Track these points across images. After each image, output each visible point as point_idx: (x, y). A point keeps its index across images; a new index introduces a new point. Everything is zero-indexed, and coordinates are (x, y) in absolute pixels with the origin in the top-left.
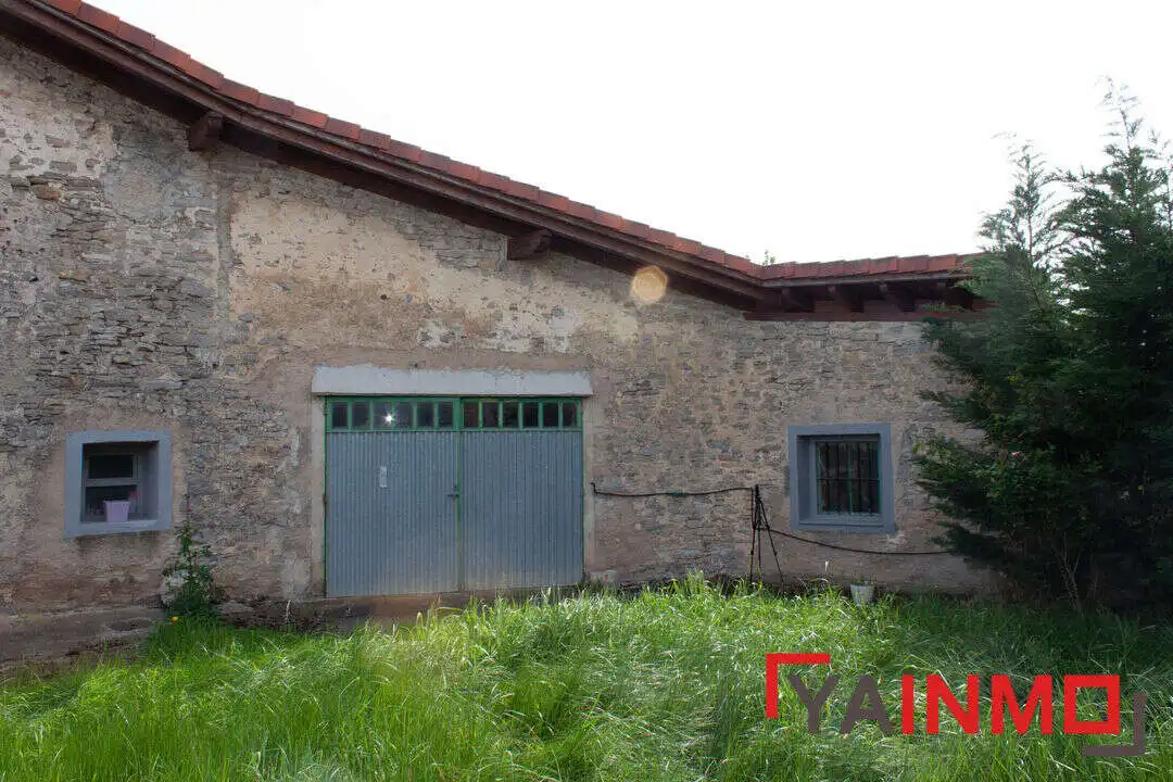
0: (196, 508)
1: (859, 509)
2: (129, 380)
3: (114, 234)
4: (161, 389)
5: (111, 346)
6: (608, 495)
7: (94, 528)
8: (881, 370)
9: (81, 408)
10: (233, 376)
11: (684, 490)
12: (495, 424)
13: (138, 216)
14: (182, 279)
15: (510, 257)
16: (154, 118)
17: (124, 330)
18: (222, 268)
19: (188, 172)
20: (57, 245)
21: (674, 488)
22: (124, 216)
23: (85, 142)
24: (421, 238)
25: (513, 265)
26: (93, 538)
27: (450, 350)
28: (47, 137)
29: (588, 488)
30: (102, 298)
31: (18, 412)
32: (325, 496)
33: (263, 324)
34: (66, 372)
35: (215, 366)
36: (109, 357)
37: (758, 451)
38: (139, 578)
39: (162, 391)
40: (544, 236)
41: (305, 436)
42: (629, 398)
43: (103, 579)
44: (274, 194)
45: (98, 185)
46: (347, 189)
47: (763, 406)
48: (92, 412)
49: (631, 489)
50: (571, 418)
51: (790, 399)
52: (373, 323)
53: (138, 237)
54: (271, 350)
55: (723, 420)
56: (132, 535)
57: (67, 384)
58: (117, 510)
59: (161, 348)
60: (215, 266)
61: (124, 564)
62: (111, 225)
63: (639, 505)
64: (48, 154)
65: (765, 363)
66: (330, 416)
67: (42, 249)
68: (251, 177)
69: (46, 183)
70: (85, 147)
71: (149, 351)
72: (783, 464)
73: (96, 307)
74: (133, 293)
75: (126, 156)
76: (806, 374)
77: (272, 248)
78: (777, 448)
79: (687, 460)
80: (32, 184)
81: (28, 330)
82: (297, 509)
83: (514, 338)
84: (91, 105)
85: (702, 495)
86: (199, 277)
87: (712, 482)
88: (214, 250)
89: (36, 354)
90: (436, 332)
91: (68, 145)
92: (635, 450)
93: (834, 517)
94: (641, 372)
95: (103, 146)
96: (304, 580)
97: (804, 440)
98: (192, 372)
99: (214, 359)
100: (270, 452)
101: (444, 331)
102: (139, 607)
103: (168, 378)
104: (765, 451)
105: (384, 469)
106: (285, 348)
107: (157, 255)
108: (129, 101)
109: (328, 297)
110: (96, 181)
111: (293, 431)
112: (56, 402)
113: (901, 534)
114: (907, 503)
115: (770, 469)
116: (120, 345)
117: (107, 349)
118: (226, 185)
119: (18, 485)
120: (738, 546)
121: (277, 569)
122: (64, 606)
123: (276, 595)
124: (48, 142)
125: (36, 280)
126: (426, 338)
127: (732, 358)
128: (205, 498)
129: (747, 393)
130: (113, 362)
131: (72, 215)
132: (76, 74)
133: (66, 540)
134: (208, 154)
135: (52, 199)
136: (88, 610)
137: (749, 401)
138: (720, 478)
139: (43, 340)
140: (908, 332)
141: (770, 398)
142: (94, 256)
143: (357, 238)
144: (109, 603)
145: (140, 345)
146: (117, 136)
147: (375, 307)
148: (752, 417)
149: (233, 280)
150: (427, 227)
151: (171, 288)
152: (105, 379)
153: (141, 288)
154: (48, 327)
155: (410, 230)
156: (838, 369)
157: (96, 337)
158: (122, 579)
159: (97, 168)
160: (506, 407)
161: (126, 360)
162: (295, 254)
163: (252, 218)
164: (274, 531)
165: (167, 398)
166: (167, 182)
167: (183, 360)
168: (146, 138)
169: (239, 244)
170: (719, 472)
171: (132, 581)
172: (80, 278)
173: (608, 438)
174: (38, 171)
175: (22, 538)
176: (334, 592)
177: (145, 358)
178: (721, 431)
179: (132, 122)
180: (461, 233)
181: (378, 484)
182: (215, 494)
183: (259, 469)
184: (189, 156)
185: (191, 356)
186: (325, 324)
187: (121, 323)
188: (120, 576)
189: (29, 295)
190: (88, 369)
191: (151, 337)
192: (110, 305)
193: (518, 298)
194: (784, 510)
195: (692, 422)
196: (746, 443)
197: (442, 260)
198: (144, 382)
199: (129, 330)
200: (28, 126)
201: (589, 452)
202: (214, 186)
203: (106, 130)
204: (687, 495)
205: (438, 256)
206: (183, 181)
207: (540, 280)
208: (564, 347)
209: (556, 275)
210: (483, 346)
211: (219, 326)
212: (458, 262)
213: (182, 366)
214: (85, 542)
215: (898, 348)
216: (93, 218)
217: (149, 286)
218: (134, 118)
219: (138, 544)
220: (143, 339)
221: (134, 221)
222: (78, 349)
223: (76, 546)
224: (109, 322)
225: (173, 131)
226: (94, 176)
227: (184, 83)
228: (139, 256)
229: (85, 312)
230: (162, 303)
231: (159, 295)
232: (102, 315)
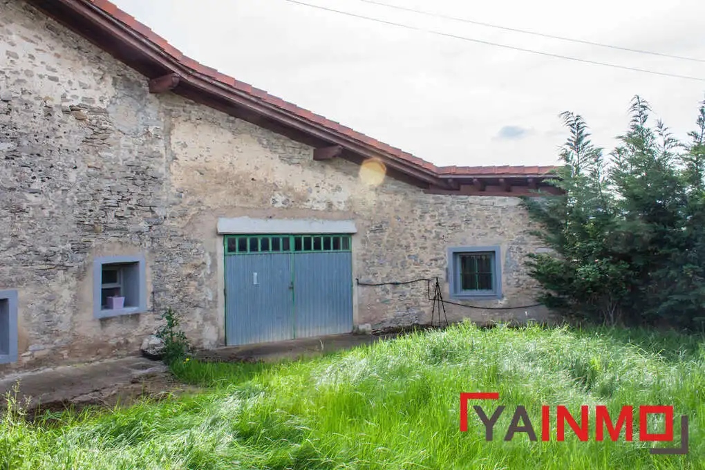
0: (158, 300)
1: (482, 288)
2: (124, 227)
3: (115, 141)
4: (140, 232)
6: (364, 285)
7: (107, 313)
8: (495, 220)
9: (101, 243)
10: (175, 224)
11: (398, 281)
12: (310, 249)
13: (126, 131)
14: (148, 168)
15: (315, 158)
16: (132, 74)
17: (120, 197)
18: (167, 161)
19: (150, 106)
20: (86, 147)
21: (393, 281)
22: (119, 130)
23: (99, 86)
24: (271, 147)
25: (316, 163)
26: (107, 319)
27: (287, 208)
28: (80, 82)
29: (355, 282)
30: (109, 179)
31: (69, 246)
32: (225, 290)
33: (190, 194)
34: (92, 222)
35: (165, 218)
36: (113, 213)
37: (432, 260)
38: (130, 340)
39: (139, 233)
40: (340, 149)
41: (213, 255)
42: (372, 234)
43: (112, 342)
44: (193, 119)
45: (105, 112)
46: (232, 118)
47: (434, 238)
48: (105, 245)
49: (374, 281)
50: (347, 246)
51: (448, 234)
52: (247, 193)
53: (126, 143)
54: (194, 209)
55: (415, 245)
56: (127, 316)
57: (93, 229)
58: (118, 301)
59: (139, 207)
60: (164, 160)
61: (123, 333)
62: (113, 135)
63: (378, 289)
64: (80, 93)
65: (435, 216)
66: (226, 247)
67: (79, 150)
68: (181, 109)
69: (79, 110)
70: (99, 89)
71: (132, 209)
72: (445, 267)
73: (106, 184)
74: (125, 176)
75: (119, 96)
76: (458, 222)
77: (193, 151)
78: (442, 259)
79: (399, 265)
80: (72, 110)
81: (72, 198)
82: (210, 298)
83: (318, 202)
84: (101, 65)
85: (405, 283)
86: (156, 166)
87: (410, 276)
88: (163, 151)
89: (77, 212)
90: (280, 199)
91: (90, 87)
92: (376, 261)
93: (469, 292)
94: (377, 222)
95: (108, 89)
96: (215, 338)
97: (455, 254)
98: (154, 221)
99: (164, 214)
100: (196, 267)
101: (284, 198)
102: (131, 357)
103: (143, 225)
104: (436, 260)
105: (256, 274)
106: (202, 208)
107: (136, 154)
108: (119, 62)
109: (223, 179)
110: (105, 109)
111: (207, 254)
112: (87, 240)
113: (505, 299)
114: (508, 284)
115: (438, 269)
116: (118, 206)
117: (114, 208)
118: (168, 113)
119: (69, 289)
120: (422, 309)
121: (200, 332)
122: (94, 359)
123: (200, 346)
124: (81, 86)
125: (76, 168)
126: (275, 202)
127: (419, 213)
128: (162, 294)
129: (426, 231)
130: (116, 216)
131: (93, 129)
132: (93, 46)
133: (94, 320)
134: (158, 95)
135: (82, 120)
136: (106, 361)
137: (427, 235)
138: (413, 274)
139: (80, 203)
140: (512, 201)
141: (438, 235)
142: (103, 154)
143: (238, 146)
144: (117, 356)
145: (129, 206)
146: (114, 84)
147: (249, 185)
148: (428, 244)
149: (172, 168)
150: (274, 141)
151: (143, 173)
152: (112, 226)
153: (128, 173)
154: (82, 196)
155: (265, 143)
156: (474, 219)
157: (107, 201)
158: (122, 342)
159: (105, 102)
160: (315, 239)
161: (122, 215)
162: (206, 154)
163: (181, 132)
164: (198, 311)
165: (142, 237)
166: (139, 111)
167: (150, 215)
168: (129, 84)
169: (176, 148)
170: (413, 271)
171: (127, 342)
172: (98, 167)
173: (364, 255)
174: (75, 103)
175: (71, 320)
176: (230, 344)
177: (131, 214)
178: (414, 251)
179: (122, 75)
180: (290, 144)
181: (253, 282)
182: (166, 291)
183: (189, 276)
184: (149, 96)
185: (153, 212)
186: (222, 194)
187: (119, 193)
188: (121, 340)
189: (73, 176)
190: (103, 220)
191: (134, 202)
192: (114, 182)
193: (319, 181)
194: (446, 289)
195: (401, 246)
196: (426, 256)
197: (282, 159)
198: (130, 227)
199: (123, 197)
200: (70, 76)
201: (355, 262)
202: (162, 114)
203: (109, 80)
204: (400, 283)
205: (280, 157)
206: (148, 110)
207: (330, 171)
208: (342, 207)
209: (337, 169)
210: (303, 206)
211: (166, 194)
212: (288, 160)
213: (149, 218)
214: (104, 321)
215: (503, 209)
216: (103, 131)
217: (132, 172)
218: (122, 73)
219: (130, 321)
220: (130, 202)
221: (124, 134)
222: (98, 208)
223: (98, 324)
224: (113, 193)
225: (141, 81)
226: (104, 107)
227: (162, 56)
228: (127, 155)
229: (101, 186)
230: (139, 182)
231: (137, 177)
232: (109, 189)
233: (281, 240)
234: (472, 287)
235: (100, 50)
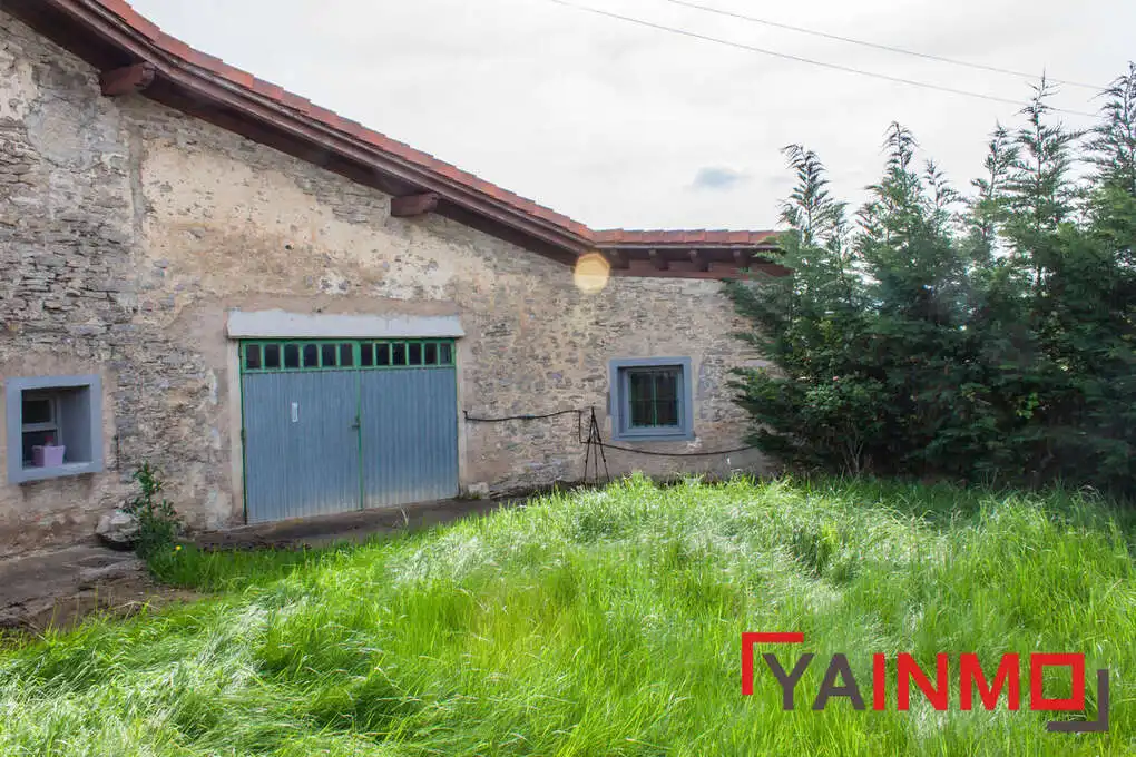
0: (124, 448)
1: (661, 423)
2: (60, 326)
3: (40, 177)
4: (89, 334)
5: (41, 291)
6: (476, 420)
7: (33, 473)
8: (684, 317)
9: (17, 354)
10: (152, 321)
11: (531, 414)
12: (386, 363)
13: (60, 160)
14: (102, 224)
15: (394, 214)
16: (70, 62)
17: (53, 275)
18: (136, 214)
19: (101, 117)
21: (524, 413)
22: (49, 160)
23: (7, 80)
24: (319, 194)
25: (397, 222)
26: (34, 483)
27: (347, 296)
29: (461, 416)
30: (28, 242)
32: (243, 431)
33: (178, 271)
34: (1, 319)
35: (135, 311)
36: (40, 302)
37: (584, 380)
38: (77, 519)
39: (89, 336)
40: (434, 199)
41: (222, 375)
42: (489, 339)
43: (45, 523)
44: (182, 144)
45: (22, 127)
46: (250, 143)
47: (588, 344)
48: (27, 357)
49: (492, 414)
50: (448, 358)
51: (611, 338)
52: (280, 271)
53: (63, 182)
54: (186, 296)
55: (558, 356)
56: (69, 478)
57: (3, 331)
58: (52, 453)
59: (87, 293)
60: (130, 211)
61: (64, 507)
62: (35, 168)
63: (499, 427)
65: (590, 310)
66: (244, 358)
68: (160, 126)
70: (7, 86)
71: (75, 296)
72: (605, 390)
73: (26, 252)
74: (59, 238)
75: (46, 98)
76: (625, 319)
77: (181, 197)
78: (600, 377)
79: (533, 389)
82: (217, 446)
83: (400, 286)
84: (10, 43)
85: (543, 417)
86: (116, 223)
87: (549, 405)
88: (128, 197)
90: (335, 280)
92: (495, 381)
93: (643, 430)
94: (498, 316)
95: (25, 87)
96: (226, 511)
97: (621, 369)
98: (114, 316)
99: (133, 305)
100: (191, 393)
101: (341, 279)
102: (79, 547)
103: (95, 324)
104: (590, 380)
105: (295, 405)
106: (199, 294)
107: (79, 200)
108: (45, 40)
109: (237, 247)
110: (20, 122)
111: (210, 373)
113: (698, 439)
114: (703, 416)
115: (594, 394)
116: (49, 291)
117: (37, 294)
118: (137, 132)
120: (570, 458)
121: (201, 502)
122: (11, 552)
123: (202, 525)
126: (326, 285)
127: (564, 304)
128: (132, 439)
129: (576, 334)
130: (45, 308)
133: (10, 486)
134: (118, 99)
136: (33, 554)
137: (577, 340)
138: (556, 403)
140: (708, 287)
141: (594, 339)
142: (20, 199)
143: (262, 191)
144: (52, 545)
145: (68, 290)
146: (37, 77)
147: (281, 256)
148: (579, 354)
149: (146, 226)
150: (323, 184)
151: (93, 234)
152: (39, 324)
153: (66, 233)
155: (308, 185)
156: (651, 316)
157: (28, 282)
158: (62, 522)
159: (19, 107)
160: (395, 347)
161: (57, 306)
162: (205, 204)
163: (162, 166)
164: (197, 466)
165: (94, 343)
166: (83, 126)
167: (106, 306)
168: (63, 81)
169: (152, 193)
170: (555, 398)
171: (71, 523)
172: (11, 222)
173: (476, 372)
176: (253, 521)
177: (73, 303)
178: (557, 365)
179: (49, 63)
180: (351, 190)
181: (290, 420)
182: (138, 434)
183: (180, 409)
184: (102, 101)
185: (112, 301)
186: (235, 271)
187: (50, 267)
188: (61, 518)
190: (21, 315)
191: (77, 283)
192: (40, 250)
193: (402, 252)
194: (608, 426)
195: (536, 358)
196: (575, 374)
197: (337, 214)
198: (72, 328)
199: (57, 275)
201: (461, 384)
202: (125, 133)
203: (26, 69)
204: (534, 418)
205: (334, 210)
206: (99, 126)
207: (418, 233)
208: (440, 295)
209: (433, 233)
210: (374, 293)
211: (138, 271)
212: (349, 216)
213: (105, 311)
214: (28, 487)
215: (697, 299)
216: (19, 160)
217: (73, 231)
218: (50, 58)
219: (77, 486)
220: (70, 284)
221: (57, 165)
222: (12, 294)
223: (19, 493)
224: (39, 267)
225: (86, 75)
226: (17, 117)
227: (123, 33)
228: (62, 201)
229: (16, 256)
230: (85, 248)
231: (83, 240)
232: (32, 260)
233: (338, 350)
234: (648, 423)
235: (8, 16)
